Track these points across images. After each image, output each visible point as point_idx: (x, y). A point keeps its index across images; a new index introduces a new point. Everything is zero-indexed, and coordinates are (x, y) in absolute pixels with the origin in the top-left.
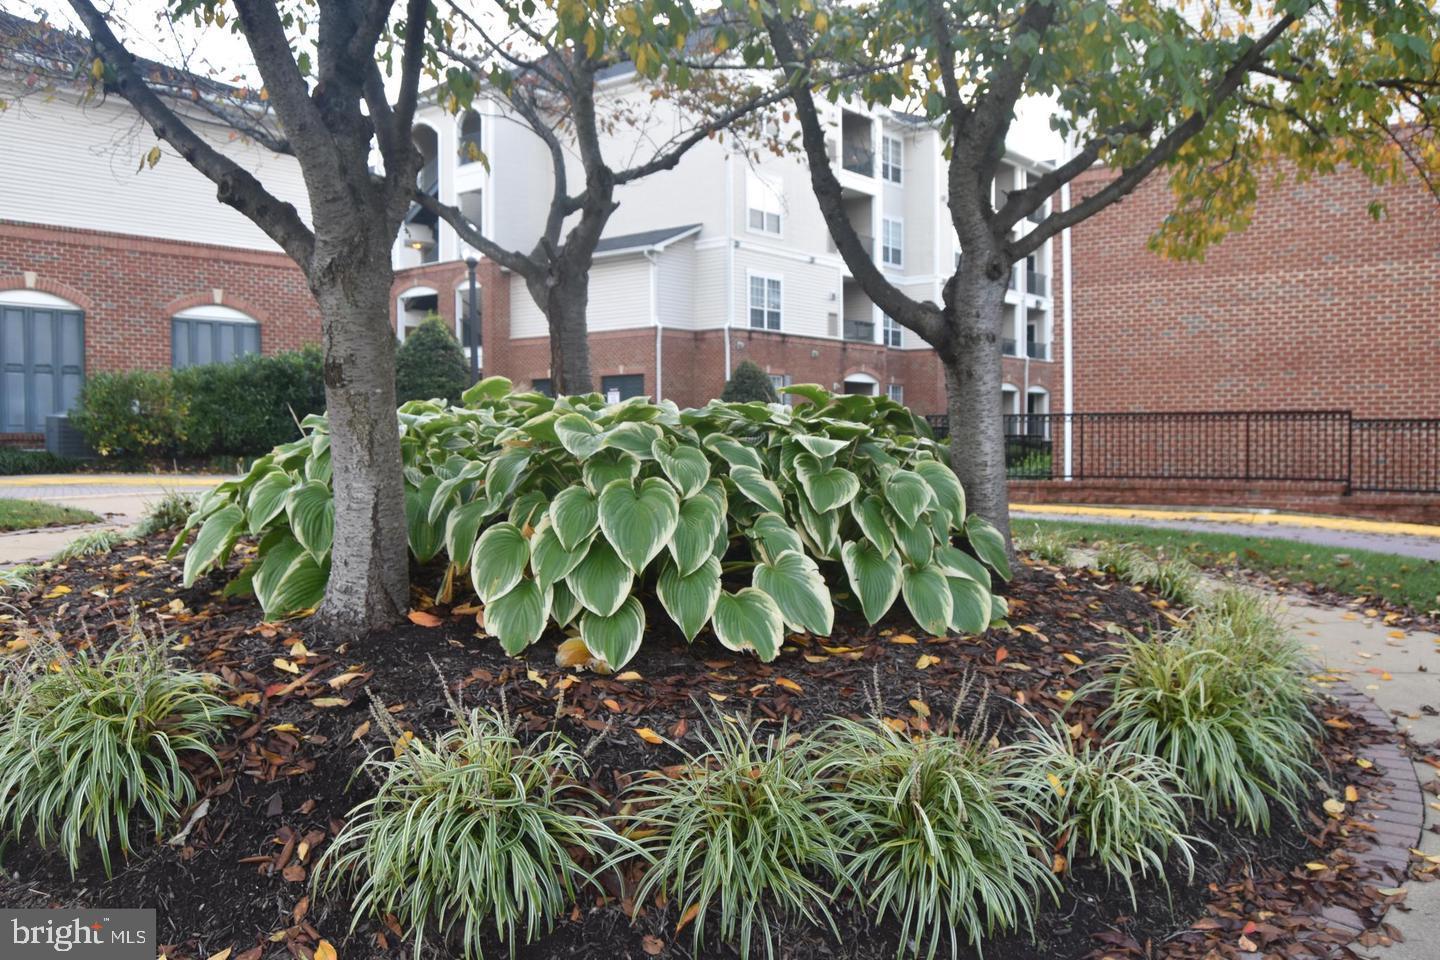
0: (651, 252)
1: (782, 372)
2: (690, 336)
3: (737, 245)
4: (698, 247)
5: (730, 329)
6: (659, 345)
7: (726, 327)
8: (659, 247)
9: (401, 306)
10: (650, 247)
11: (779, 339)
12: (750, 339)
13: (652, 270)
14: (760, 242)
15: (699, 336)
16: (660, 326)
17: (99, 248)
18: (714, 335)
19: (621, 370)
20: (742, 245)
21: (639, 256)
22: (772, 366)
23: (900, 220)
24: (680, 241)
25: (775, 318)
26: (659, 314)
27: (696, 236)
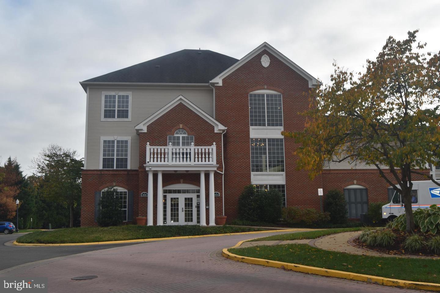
17: (369, 173)
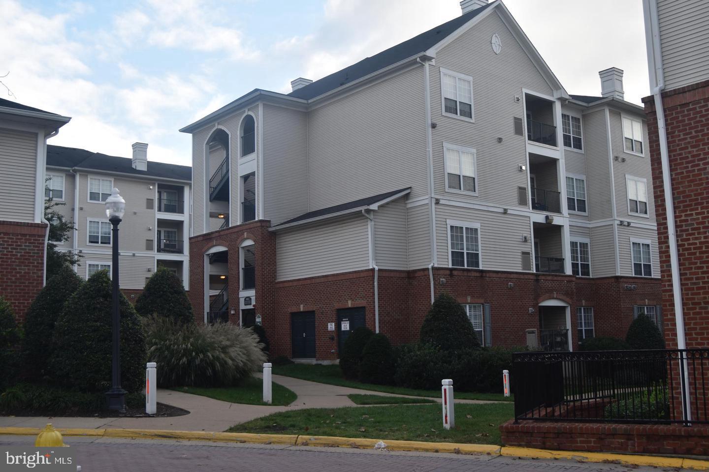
0: (368, 211)
1: (482, 301)
2: (403, 275)
3: (437, 202)
4: (409, 206)
5: (433, 268)
6: (376, 284)
7: (430, 267)
8: (374, 207)
9: (206, 260)
10: (366, 207)
11: (478, 274)
12: (451, 275)
13: (370, 226)
14: (457, 199)
15: (411, 274)
16: (377, 268)
18: (422, 273)
19: (350, 304)
20: (442, 202)
21: (358, 216)
22: (473, 297)
23: (584, 177)
24: (393, 201)
25: (474, 258)
26: (376, 259)
27: (407, 197)
